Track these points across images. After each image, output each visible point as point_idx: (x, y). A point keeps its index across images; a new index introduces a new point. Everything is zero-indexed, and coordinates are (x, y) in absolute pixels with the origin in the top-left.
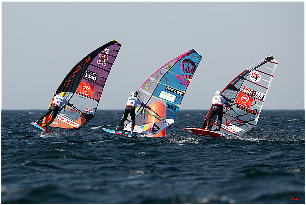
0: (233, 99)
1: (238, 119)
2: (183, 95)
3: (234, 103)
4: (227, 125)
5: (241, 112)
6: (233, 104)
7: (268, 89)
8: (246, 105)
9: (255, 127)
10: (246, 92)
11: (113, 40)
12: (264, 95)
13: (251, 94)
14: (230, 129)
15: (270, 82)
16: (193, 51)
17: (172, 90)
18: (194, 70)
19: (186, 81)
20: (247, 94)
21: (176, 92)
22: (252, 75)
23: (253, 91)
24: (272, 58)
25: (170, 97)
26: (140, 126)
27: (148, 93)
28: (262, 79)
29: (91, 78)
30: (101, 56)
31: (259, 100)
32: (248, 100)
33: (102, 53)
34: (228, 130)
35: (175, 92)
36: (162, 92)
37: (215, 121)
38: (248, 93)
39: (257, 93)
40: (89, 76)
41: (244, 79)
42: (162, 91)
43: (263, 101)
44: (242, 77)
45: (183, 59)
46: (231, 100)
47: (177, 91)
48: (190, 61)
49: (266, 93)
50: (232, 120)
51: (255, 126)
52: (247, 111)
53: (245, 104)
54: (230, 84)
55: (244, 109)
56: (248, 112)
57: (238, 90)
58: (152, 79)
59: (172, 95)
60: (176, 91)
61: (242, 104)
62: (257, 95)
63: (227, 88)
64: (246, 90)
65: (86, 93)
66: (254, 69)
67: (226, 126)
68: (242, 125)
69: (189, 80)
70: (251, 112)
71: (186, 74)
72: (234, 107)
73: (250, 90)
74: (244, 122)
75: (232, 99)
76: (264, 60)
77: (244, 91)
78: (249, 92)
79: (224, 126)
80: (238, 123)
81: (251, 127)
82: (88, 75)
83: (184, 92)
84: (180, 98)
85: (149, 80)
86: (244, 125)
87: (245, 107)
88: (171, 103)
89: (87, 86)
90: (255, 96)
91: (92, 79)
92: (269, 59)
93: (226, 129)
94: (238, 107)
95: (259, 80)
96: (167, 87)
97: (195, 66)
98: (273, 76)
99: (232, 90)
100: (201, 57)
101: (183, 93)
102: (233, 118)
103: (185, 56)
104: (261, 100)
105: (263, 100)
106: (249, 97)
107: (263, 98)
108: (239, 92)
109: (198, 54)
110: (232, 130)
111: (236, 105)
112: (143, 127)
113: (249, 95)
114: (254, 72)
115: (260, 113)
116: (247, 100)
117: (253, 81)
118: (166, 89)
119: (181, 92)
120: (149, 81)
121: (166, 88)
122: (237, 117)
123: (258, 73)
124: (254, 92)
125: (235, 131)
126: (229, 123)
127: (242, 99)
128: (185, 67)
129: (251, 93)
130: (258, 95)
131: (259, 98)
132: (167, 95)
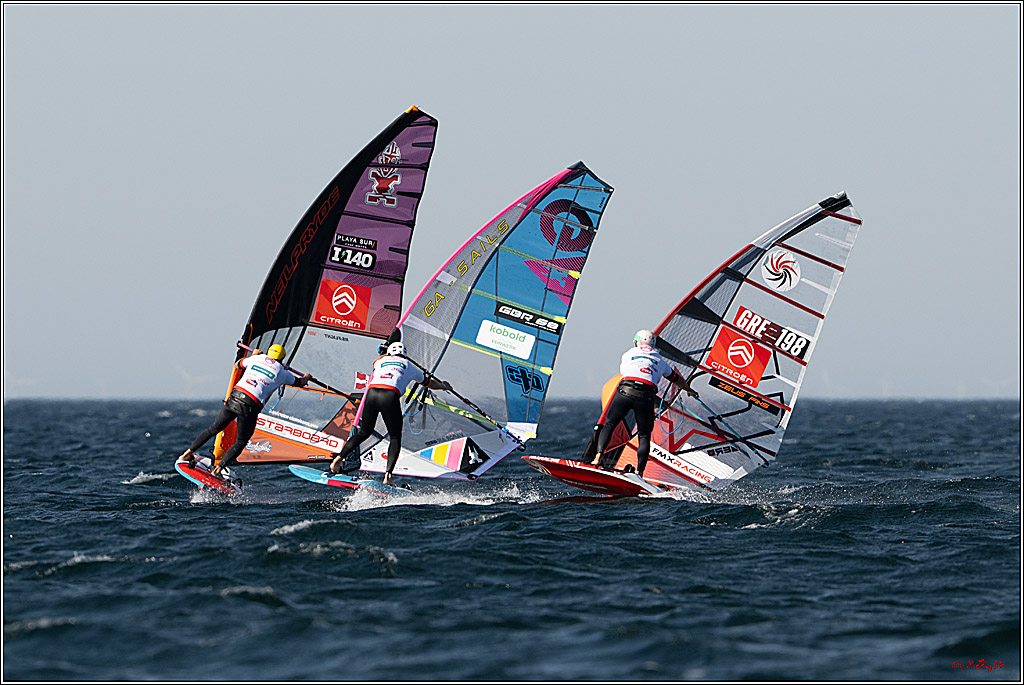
0: (700, 352)
1: (713, 427)
2: (559, 331)
3: (701, 367)
4: (674, 449)
5: (726, 402)
6: (698, 370)
7: (822, 317)
8: (743, 378)
9: (774, 458)
10: (747, 329)
11: (407, 111)
12: (808, 342)
13: (764, 336)
14: (684, 464)
15: (831, 293)
16: (579, 170)
17: (518, 314)
18: (587, 238)
19: (563, 278)
20: (750, 336)
21: (533, 321)
22: (769, 265)
23: (770, 326)
24: (844, 202)
25: (515, 342)
26: (419, 452)
27: (435, 332)
28: (803, 280)
29: (354, 260)
30: (374, 175)
31: (792, 357)
32: (751, 359)
33: (378, 166)
34: (675, 467)
35: (531, 321)
36: (486, 324)
37: (630, 433)
38: (752, 332)
39: (784, 332)
40: (345, 257)
41: (741, 278)
42: (485, 322)
43: (805, 364)
44: (732, 272)
45: (549, 200)
46: (693, 356)
47: (536, 317)
48: (572, 206)
49: (817, 334)
50: (694, 431)
51: (772, 454)
52: (746, 397)
53: (741, 371)
54: (690, 296)
55: (736, 390)
56: (751, 403)
57: (716, 320)
58: (448, 279)
59: (522, 334)
60: (531, 317)
61: (731, 372)
62: (783, 341)
63: (679, 314)
64: (746, 321)
65: (347, 318)
66: (779, 242)
67: (668, 454)
68: (728, 450)
69: (574, 274)
70: (761, 401)
71: (562, 255)
72: (701, 384)
73: (760, 320)
74: (736, 439)
75: (696, 352)
76: (816, 207)
77: (738, 325)
78: (757, 328)
79: (664, 452)
80: (714, 441)
81: (756, 460)
82: (343, 254)
83: (562, 320)
84: (549, 342)
85: (435, 283)
86: (734, 450)
87: (741, 382)
88: (521, 363)
89: (345, 294)
90: (777, 344)
91: (358, 264)
92: (834, 206)
93: (668, 463)
94: (714, 382)
95: (794, 284)
96: (500, 305)
97: (591, 224)
98: (841, 269)
99: (696, 319)
100: (608, 189)
101: (557, 325)
102: (695, 423)
103: (554, 187)
104: (796, 360)
105: (804, 360)
106: (756, 347)
107: (804, 350)
108: (721, 326)
109: (596, 178)
110: (690, 467)
111: (709, 376)
112: (428, 455)
113: (755, 340)
114: (776, 253)
115: (792, 406)
116: (749, 358)
117: (773, 286)
118: (497, 313)
119: (550, 320)
120: (436, 286)
121: (498, 309)
122: (711, 419)
123: (790, 256)
124: (774, 330)
125: (700, 471)
126: (682, 442)
127: (730, 354)
128: (558, 226)
129: (762, 333)
130: (786, 341)
131: (792, 351)
132: (503, 333)
